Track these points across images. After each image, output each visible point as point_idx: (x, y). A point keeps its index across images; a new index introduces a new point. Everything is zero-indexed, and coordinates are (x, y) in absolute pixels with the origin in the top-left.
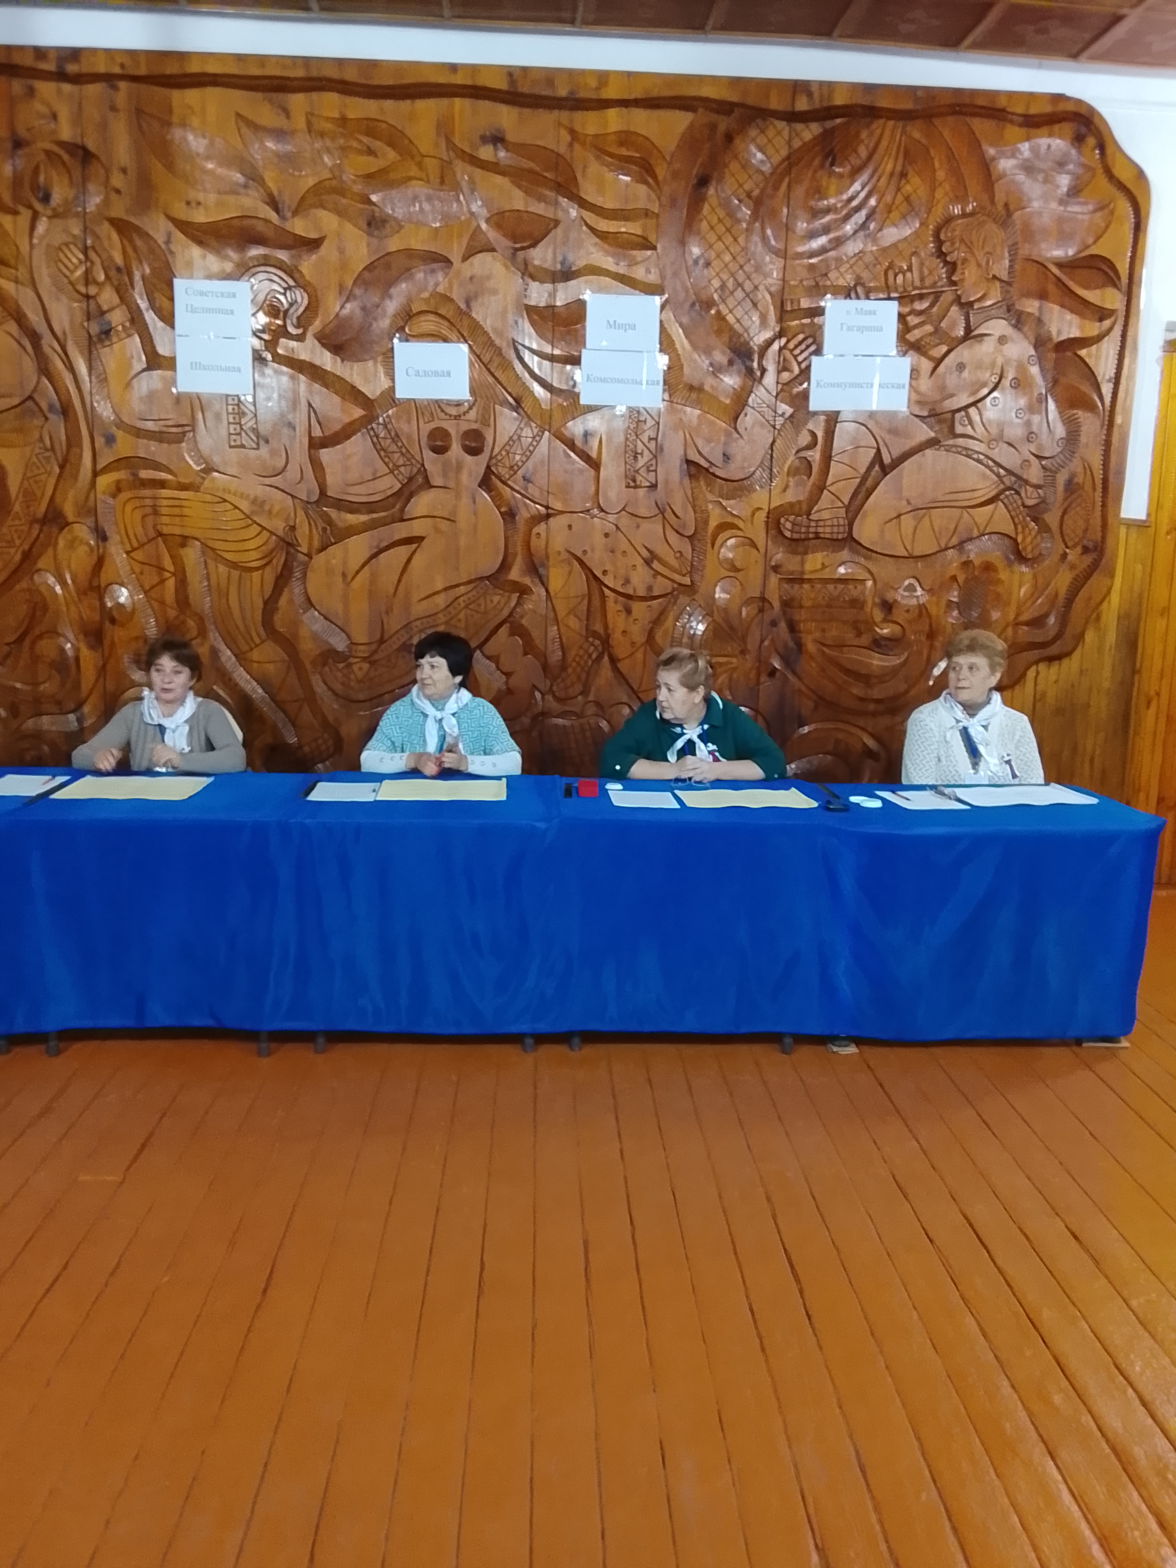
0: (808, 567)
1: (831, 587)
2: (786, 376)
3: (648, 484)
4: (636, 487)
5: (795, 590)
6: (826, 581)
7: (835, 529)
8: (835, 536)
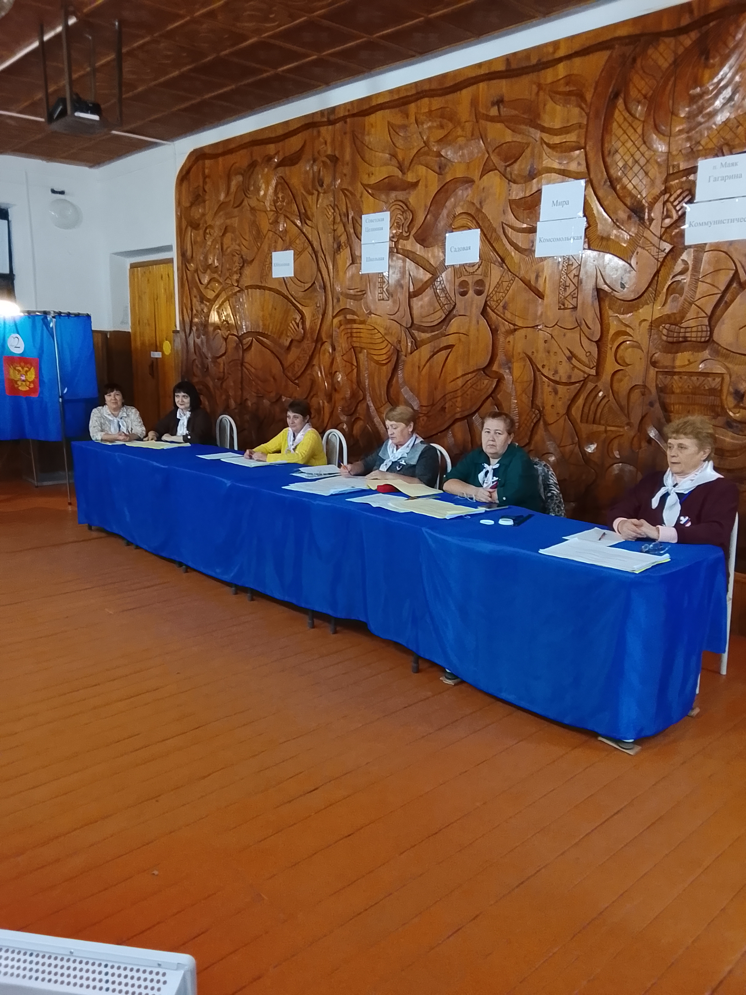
0: (678, 363)
1: (694, 378)
2: (668, 221)
3: (571, 306)
4: (565, 309)
5: (668, 380)
6: (691, 374)
7: (699, 334)
8: (699, 339)
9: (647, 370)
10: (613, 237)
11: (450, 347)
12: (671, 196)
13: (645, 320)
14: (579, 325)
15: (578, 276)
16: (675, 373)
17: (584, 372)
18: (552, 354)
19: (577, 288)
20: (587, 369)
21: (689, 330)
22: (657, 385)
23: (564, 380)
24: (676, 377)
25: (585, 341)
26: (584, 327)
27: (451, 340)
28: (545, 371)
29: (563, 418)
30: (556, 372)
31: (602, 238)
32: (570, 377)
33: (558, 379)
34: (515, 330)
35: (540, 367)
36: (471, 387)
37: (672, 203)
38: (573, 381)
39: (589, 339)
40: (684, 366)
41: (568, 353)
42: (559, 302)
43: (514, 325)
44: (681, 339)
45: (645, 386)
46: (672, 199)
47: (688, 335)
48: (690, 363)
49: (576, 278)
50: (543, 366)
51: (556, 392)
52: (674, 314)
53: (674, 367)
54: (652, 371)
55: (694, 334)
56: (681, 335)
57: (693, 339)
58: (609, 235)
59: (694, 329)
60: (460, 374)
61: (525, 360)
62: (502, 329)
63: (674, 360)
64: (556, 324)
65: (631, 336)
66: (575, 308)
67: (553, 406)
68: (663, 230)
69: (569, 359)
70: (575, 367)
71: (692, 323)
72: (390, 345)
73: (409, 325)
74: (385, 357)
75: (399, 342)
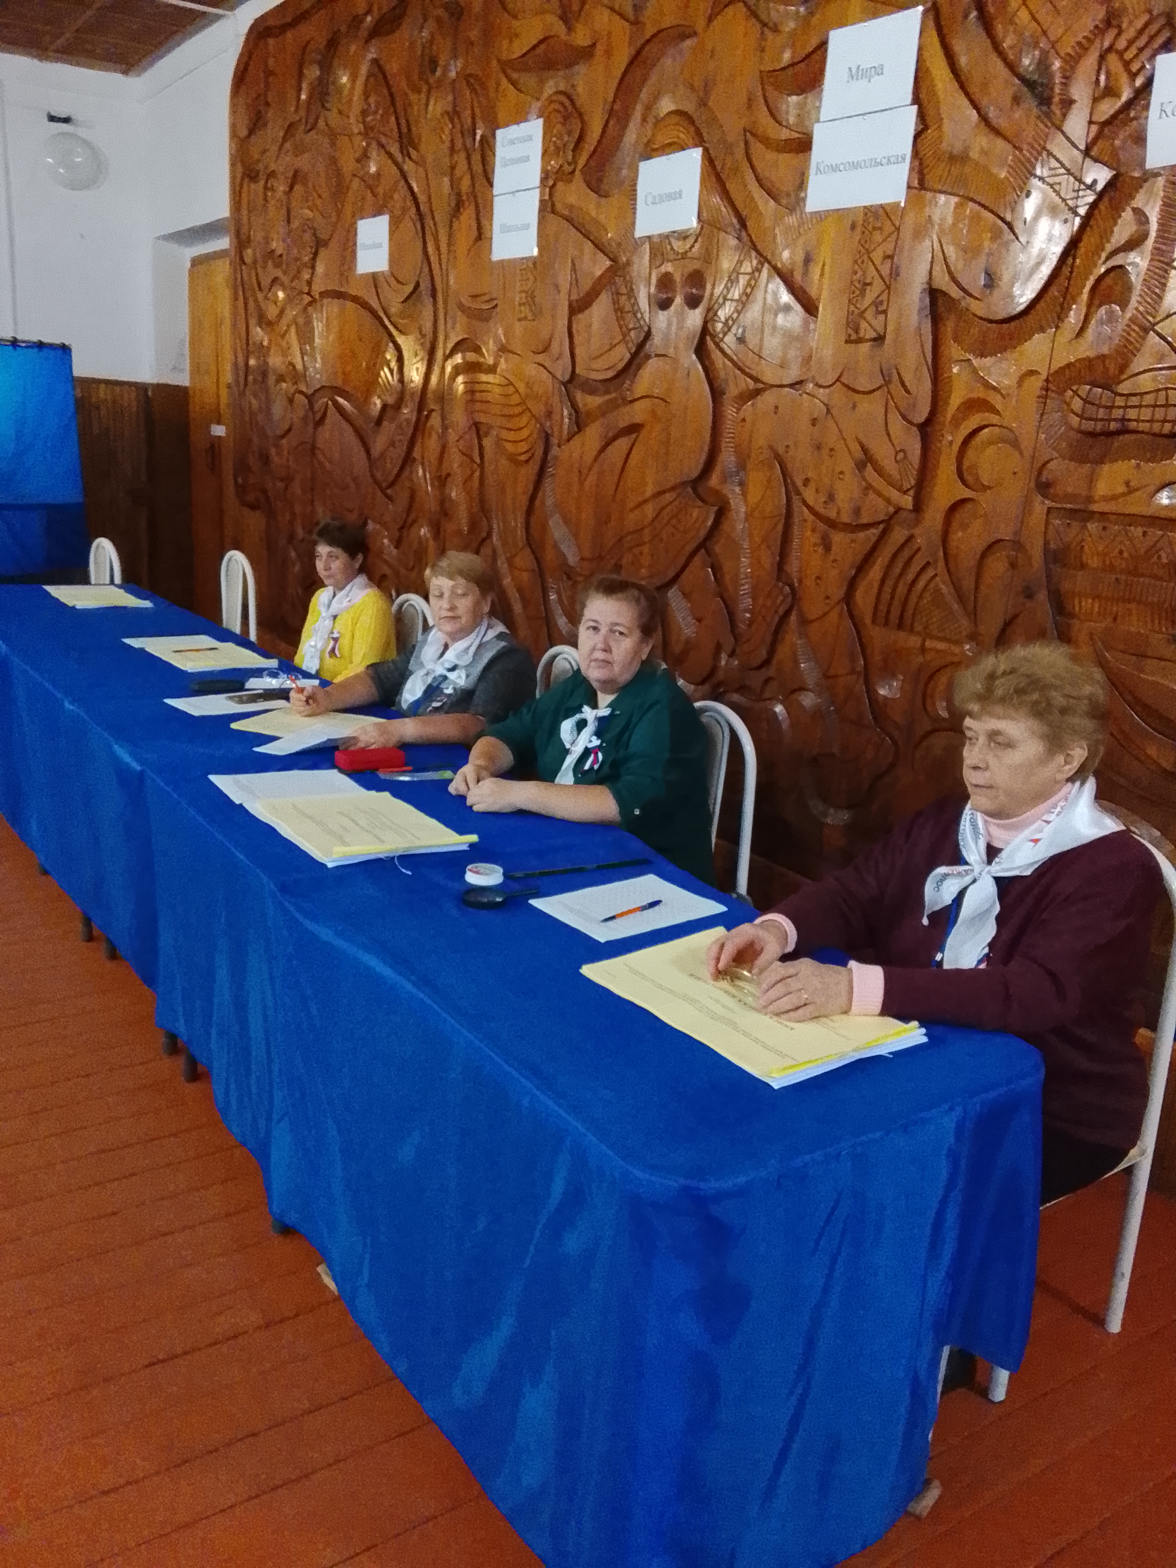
0: (1102, 488)
1: (1137, 531)
2: (1108, 108)
3: (873, 335)
4: (859, 341)
5: (1072, 533)
6: (1132, 519)
9: (1027, 504)
10: (974, 154)
11: (634, 429)
12: (1119, 34)
13: (1032, 373)
14: (888, 382)
15: (891, 257)
16: (1091, 515)
17: (888, 501)
18: (825, 451)
19: (888, 287)
20: (894, 494)
21: (1134, 401)
22: (1046, 543)
23: (845, 518)
24: (1092, 526)
25: (897, 425)
26: (895, 386)
27: (638, 412)
28: (809, 495)
29: (837, 610)
30: (831, 498)
31: (953, 159)
32: (857, 511)
33: (832, 515)
34: (757, 393)
35: (799, 483)
36: (669, 522)
37: (1120, 54)
38: (865, 521)
39: (904, 417)
40: (1114, 498)
41: (859, 455)
42: (848, 324)
43: (756, 380)
44: (1113, 426)
45: (1018, 545)
46: (1121, 44)
47: (1132, 414)
48: (1130, 490)
49: (888, 263)
50: (806, 482)
51: (827, 547)
52: (1102, 357)
53: (1090, 499)
54: (1040, 506)
55: (1146, 414)
56: (1117, 413)
57: (1143, 426)
58: (967, 149)
59: (1149, 399)
60: (649, 491)
61: (771, 468)
62: (732, 391)
63: (1091, 480)
64: (838, 380)
65: (997, 413)
66: (879, 339)
67: (818, 578)
68: (1094, 128)
69: (860, 466)
70: (869, 487)
71: (1145, 382)
72: (533, 422)
73: (567, 377)
74: (523, 447)
75: (549, 414)
